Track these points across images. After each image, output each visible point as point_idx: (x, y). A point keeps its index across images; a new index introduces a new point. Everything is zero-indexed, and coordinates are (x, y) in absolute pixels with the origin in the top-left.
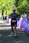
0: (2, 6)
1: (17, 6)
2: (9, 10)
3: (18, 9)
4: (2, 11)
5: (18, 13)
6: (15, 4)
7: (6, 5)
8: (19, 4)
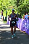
0: (2, 6)
1: (18, 6)
2: (9, 10)
3: (19, 9)
4: (2, 11)
5: (19, 13)
6: (16, 3)
7: (6, 4)
8: (20, 3)
